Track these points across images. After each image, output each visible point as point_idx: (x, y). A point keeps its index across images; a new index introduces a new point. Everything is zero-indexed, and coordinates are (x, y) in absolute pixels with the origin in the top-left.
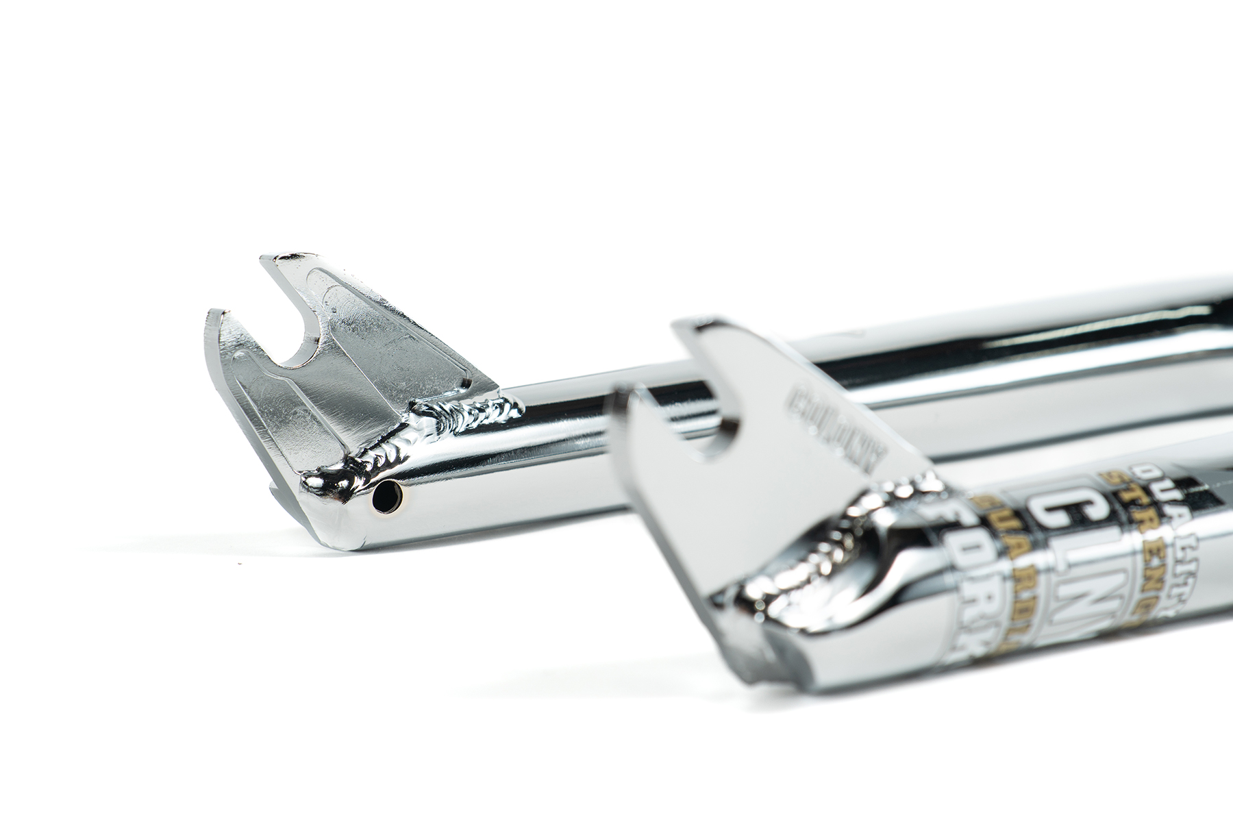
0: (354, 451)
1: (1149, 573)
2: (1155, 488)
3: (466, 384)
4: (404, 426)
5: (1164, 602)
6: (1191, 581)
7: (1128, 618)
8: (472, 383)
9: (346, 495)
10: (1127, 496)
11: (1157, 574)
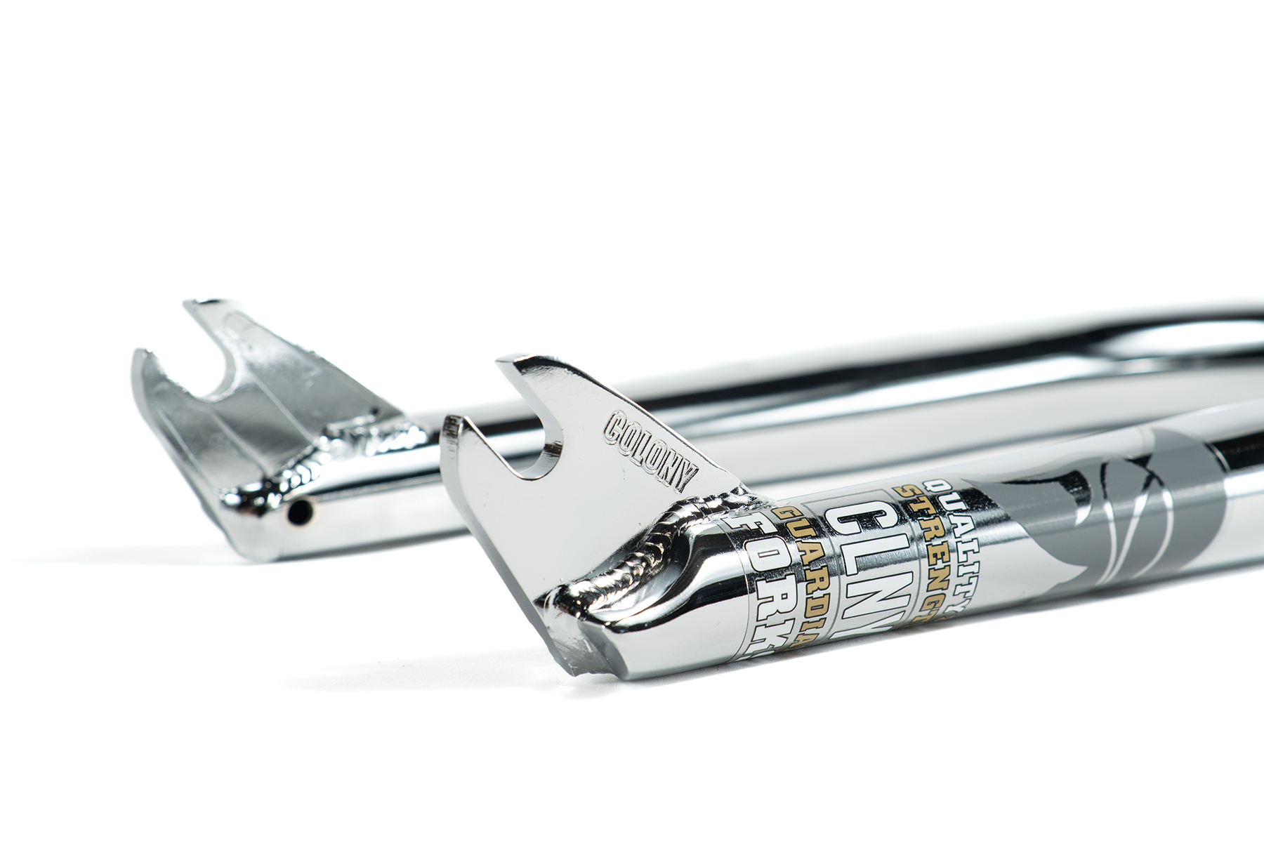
0: (270, 472)
1: (933, 574)
2: (943, 500)
3: (375, 412)
4: (316, 450)
5: (950, 599)
6: (974, 580)
7: (915, 614)
8: (381, 412)
9: (262, 511)
10: (915, 507)
11: (942, 574)
